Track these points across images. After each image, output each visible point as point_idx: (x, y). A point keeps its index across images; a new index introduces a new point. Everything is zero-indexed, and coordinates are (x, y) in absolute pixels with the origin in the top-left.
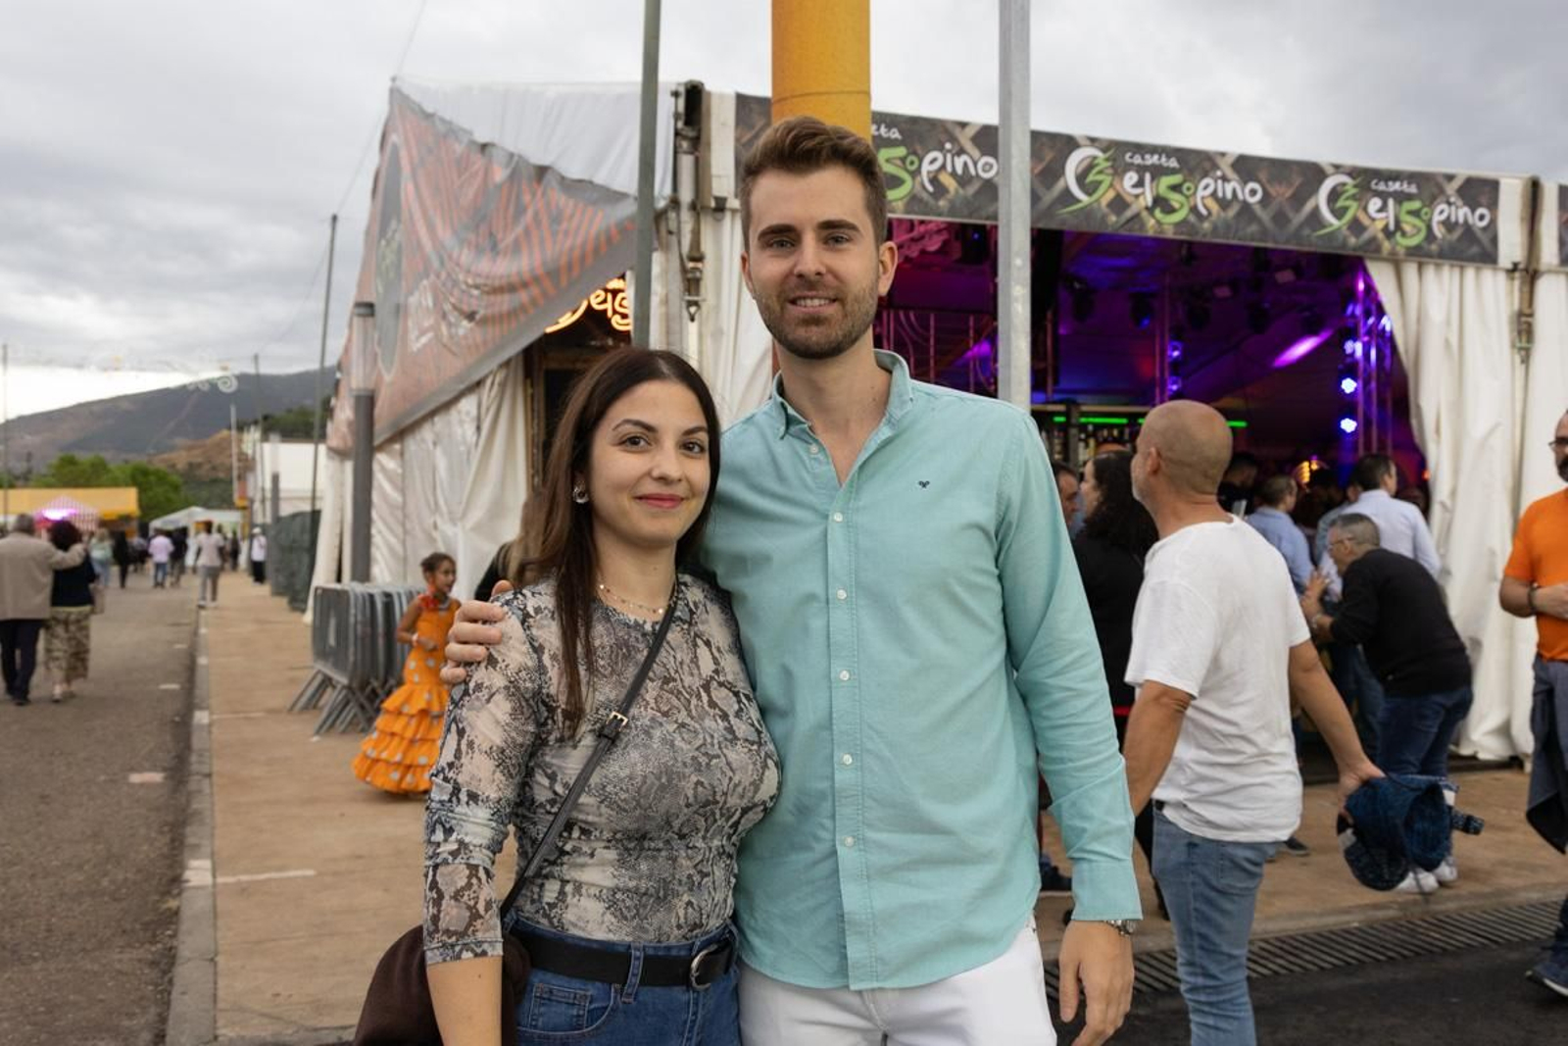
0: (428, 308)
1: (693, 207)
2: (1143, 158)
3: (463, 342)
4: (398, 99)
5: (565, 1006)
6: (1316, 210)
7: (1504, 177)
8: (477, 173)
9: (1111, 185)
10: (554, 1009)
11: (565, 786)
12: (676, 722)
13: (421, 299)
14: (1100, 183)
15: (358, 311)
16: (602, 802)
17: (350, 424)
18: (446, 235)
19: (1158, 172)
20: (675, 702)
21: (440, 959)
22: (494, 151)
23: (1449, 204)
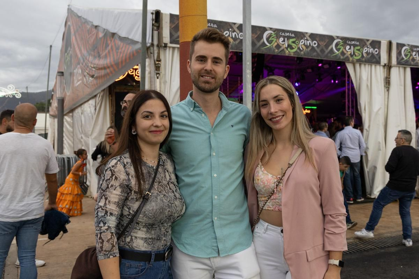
0: (80, 73)
1: (158, 46)
2: (285, 34)
3: (91, 84)
4: (70, 11)
5: (134, 268)
6: (332, 49)
7: (382, 40)
8: (94, 34)
9: (276, 41)
10: (132, 269)
11: (133, 211)
12: (163, 194)
13: (78, 71)
14: (273, 40)
15: (58, 74)
16: (144, 216)
17: (56, 108)
18: (85, 52)
19: (289, 38)
20: (162, 189)
21: (104, 258)
22: (99, 28)
23: (368, 47)
